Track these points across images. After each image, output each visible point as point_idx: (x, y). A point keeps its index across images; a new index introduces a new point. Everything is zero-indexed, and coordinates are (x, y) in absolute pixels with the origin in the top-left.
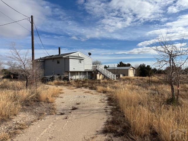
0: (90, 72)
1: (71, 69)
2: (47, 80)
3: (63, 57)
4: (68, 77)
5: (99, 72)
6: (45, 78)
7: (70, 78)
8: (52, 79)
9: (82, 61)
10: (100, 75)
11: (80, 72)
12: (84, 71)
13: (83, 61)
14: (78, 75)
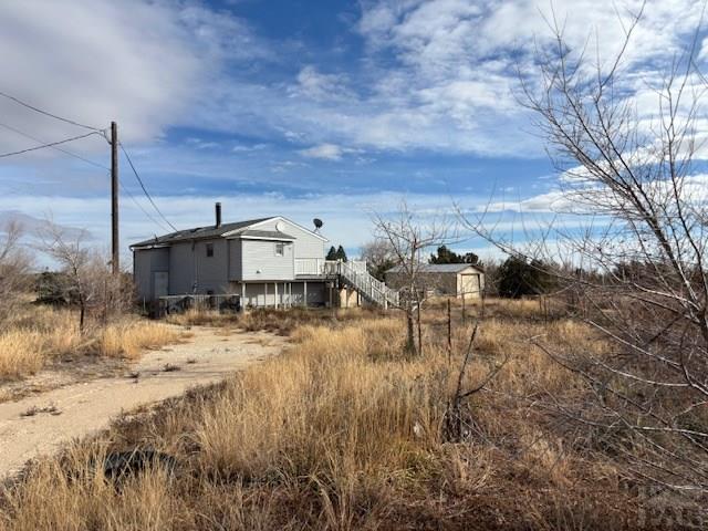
0: (315, 284)
1: (248, 274)
2: (168, 308)
3: (224, 235)
4: (238, 298)
5: (348, 283)
6: (161, 303)
7: (244, 302)
8: (184, 305)
9: (286, 247)
10: (350, 292)
11: (281, 283)
12: (292, 279)
13: (291, 246)
14: (271, 291)
